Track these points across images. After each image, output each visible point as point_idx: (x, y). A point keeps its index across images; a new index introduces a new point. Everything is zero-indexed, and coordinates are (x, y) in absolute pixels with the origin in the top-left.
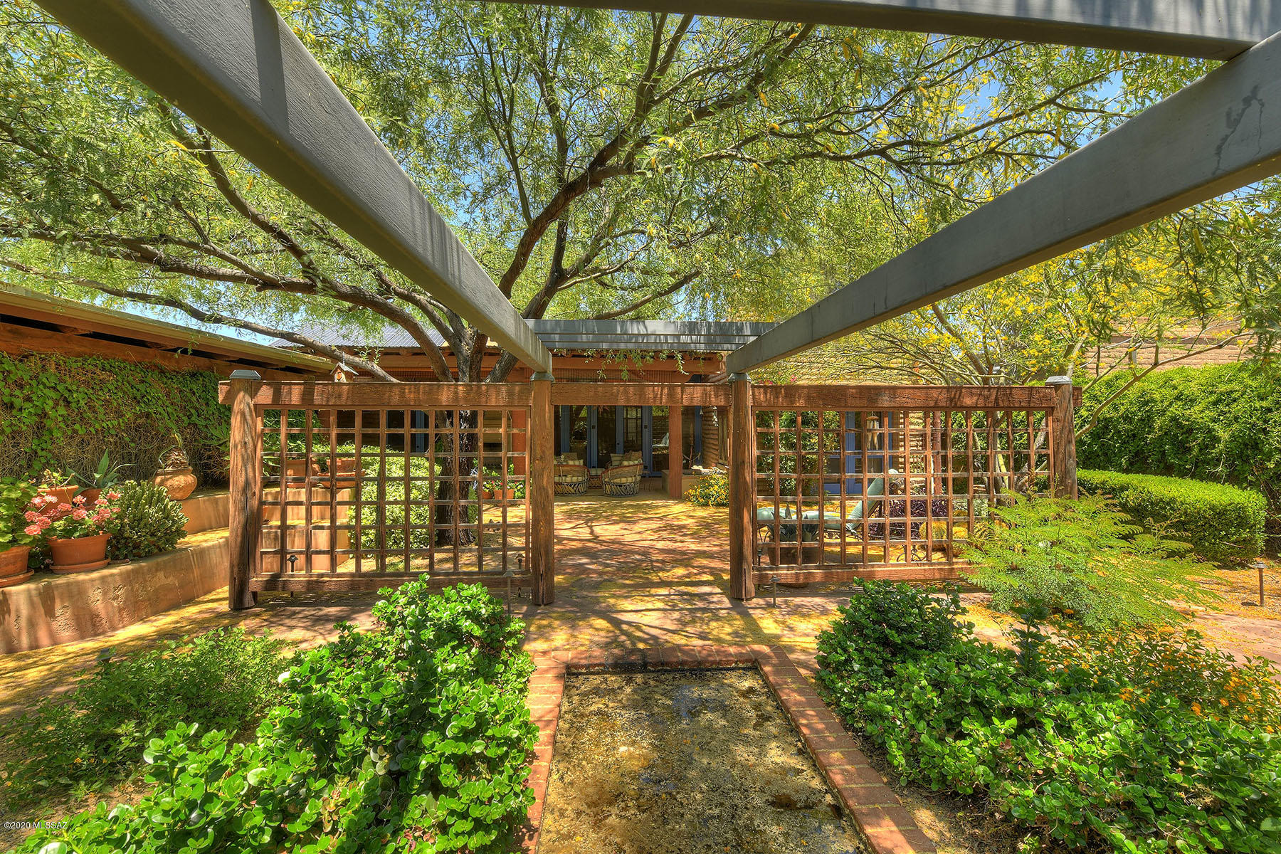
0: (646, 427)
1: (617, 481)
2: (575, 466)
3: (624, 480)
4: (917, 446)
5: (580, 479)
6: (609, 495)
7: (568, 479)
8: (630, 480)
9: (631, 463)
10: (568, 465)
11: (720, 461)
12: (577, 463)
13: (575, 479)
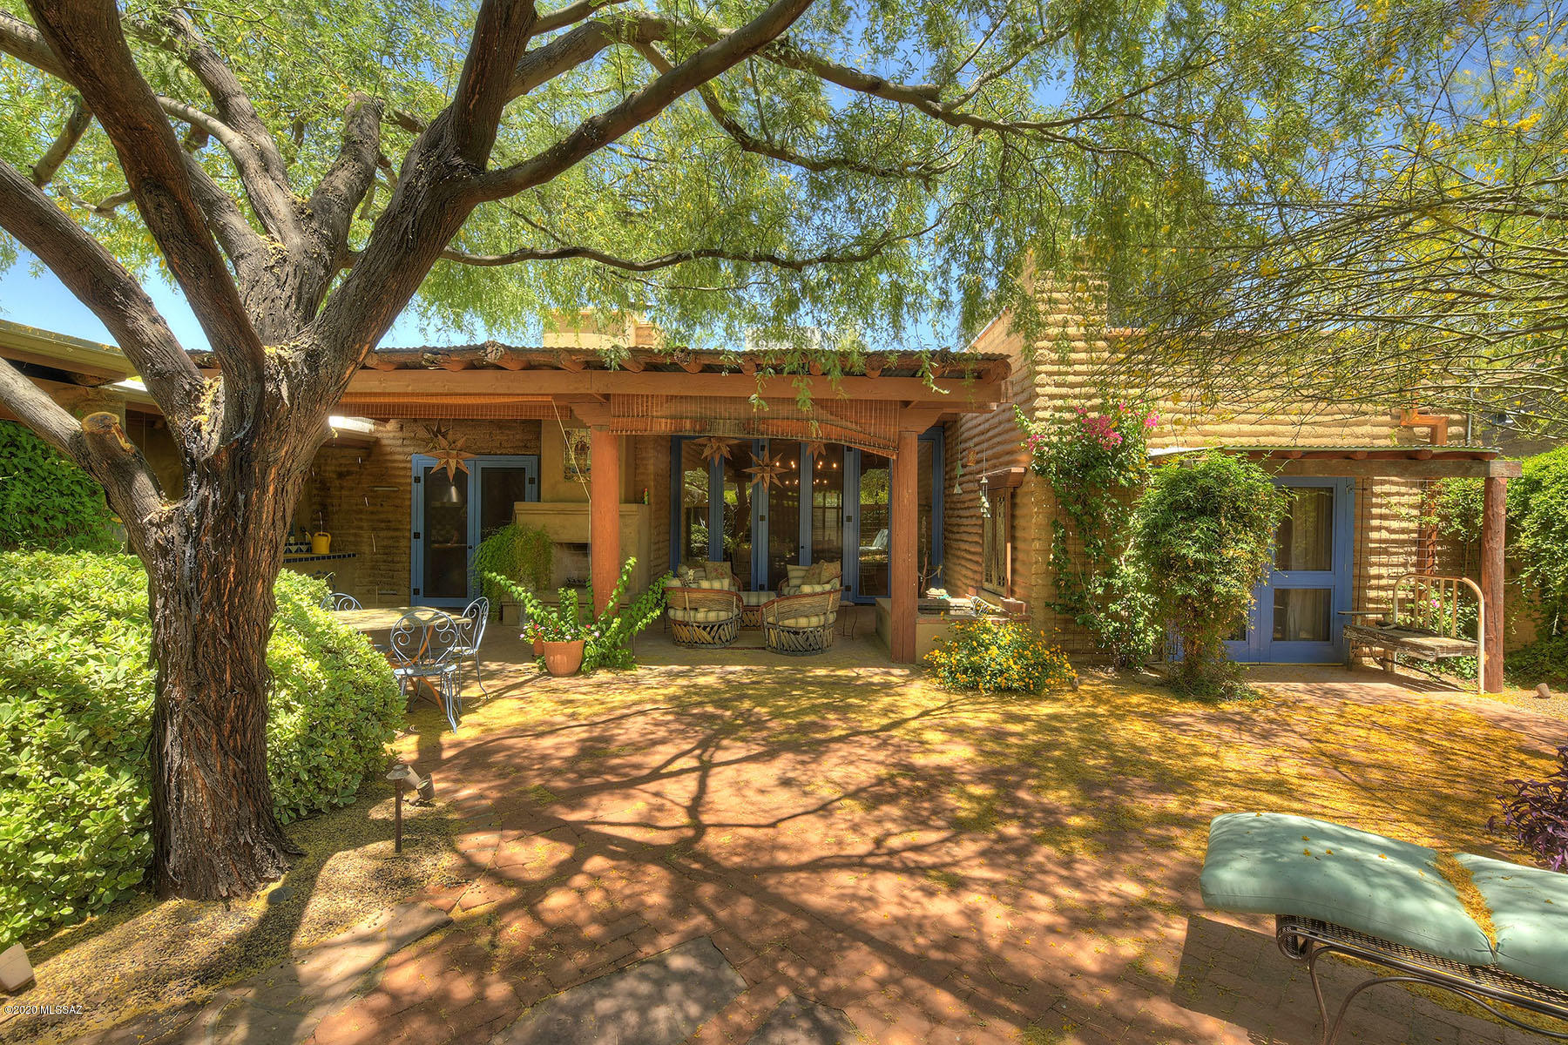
0: (849, 519)
1: (790, 622)
2: (711, 590)
3: (803, 622)
4: (1404, 565)
5: (723, 615)
6: (775, 650)
7: (701, 616)
8: (814, 621)
9: (818, 589)
10: (699, 590)
11: (987, 585)
12: (717, 585)
13: (712, 616)
